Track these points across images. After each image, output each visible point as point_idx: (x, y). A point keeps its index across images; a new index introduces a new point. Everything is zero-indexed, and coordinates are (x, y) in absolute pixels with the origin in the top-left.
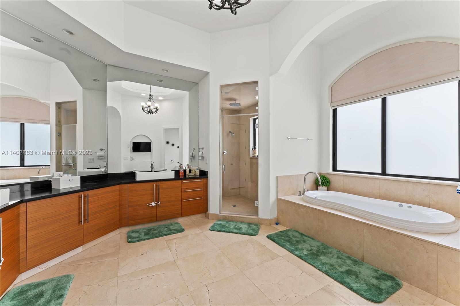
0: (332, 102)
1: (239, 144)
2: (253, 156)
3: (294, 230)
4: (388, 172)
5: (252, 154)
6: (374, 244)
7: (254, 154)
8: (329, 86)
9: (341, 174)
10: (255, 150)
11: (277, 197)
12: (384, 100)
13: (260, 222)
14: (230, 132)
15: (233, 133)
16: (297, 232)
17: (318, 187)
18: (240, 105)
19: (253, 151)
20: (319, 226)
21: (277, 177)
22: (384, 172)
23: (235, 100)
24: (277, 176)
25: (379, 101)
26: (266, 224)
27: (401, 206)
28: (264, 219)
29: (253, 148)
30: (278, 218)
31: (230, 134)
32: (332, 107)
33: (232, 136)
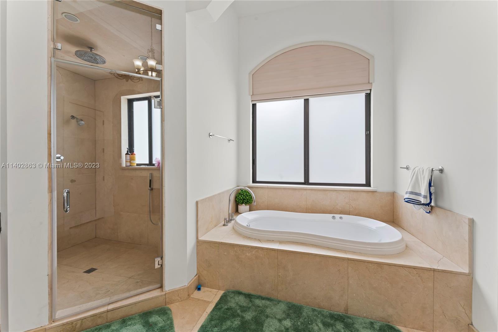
0: (253, 95)
1: (95, 142)
2: (128, 164)
3: (233, 292)
4: (311, 181)
5: (126, 162)
6: (362, 285)
7: (130, 162)
8: (250, 74)
9: (266, 186)
10: (132, 154)
11: (197, 238)
12: (307, 102)
13: (167, 300)
14: (73, 117)
15: (82, 120)
16: (240, 293)
17: (239, 206)
18: (104, 62)
19: (128, 156)
20: (279, 275)
21: (197, 203)
22: (307, 182)
23: (91, 48)
24: (197, 200)
25: (301, 102)
26: (181, 298)
27: (334, 217)
28: (177, 291)
29: (128, 151)
30: (199, 276)
31: (74, 121)
32: (252, 101)
33: (79, 125)
